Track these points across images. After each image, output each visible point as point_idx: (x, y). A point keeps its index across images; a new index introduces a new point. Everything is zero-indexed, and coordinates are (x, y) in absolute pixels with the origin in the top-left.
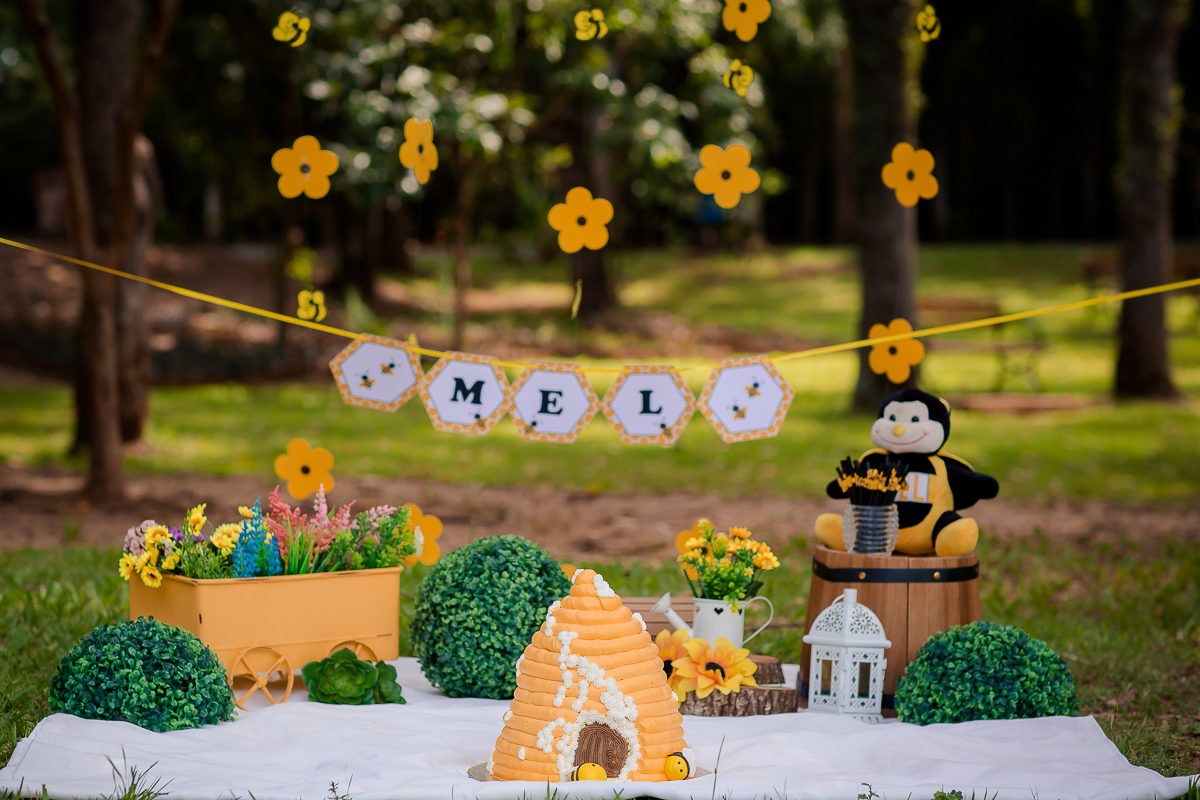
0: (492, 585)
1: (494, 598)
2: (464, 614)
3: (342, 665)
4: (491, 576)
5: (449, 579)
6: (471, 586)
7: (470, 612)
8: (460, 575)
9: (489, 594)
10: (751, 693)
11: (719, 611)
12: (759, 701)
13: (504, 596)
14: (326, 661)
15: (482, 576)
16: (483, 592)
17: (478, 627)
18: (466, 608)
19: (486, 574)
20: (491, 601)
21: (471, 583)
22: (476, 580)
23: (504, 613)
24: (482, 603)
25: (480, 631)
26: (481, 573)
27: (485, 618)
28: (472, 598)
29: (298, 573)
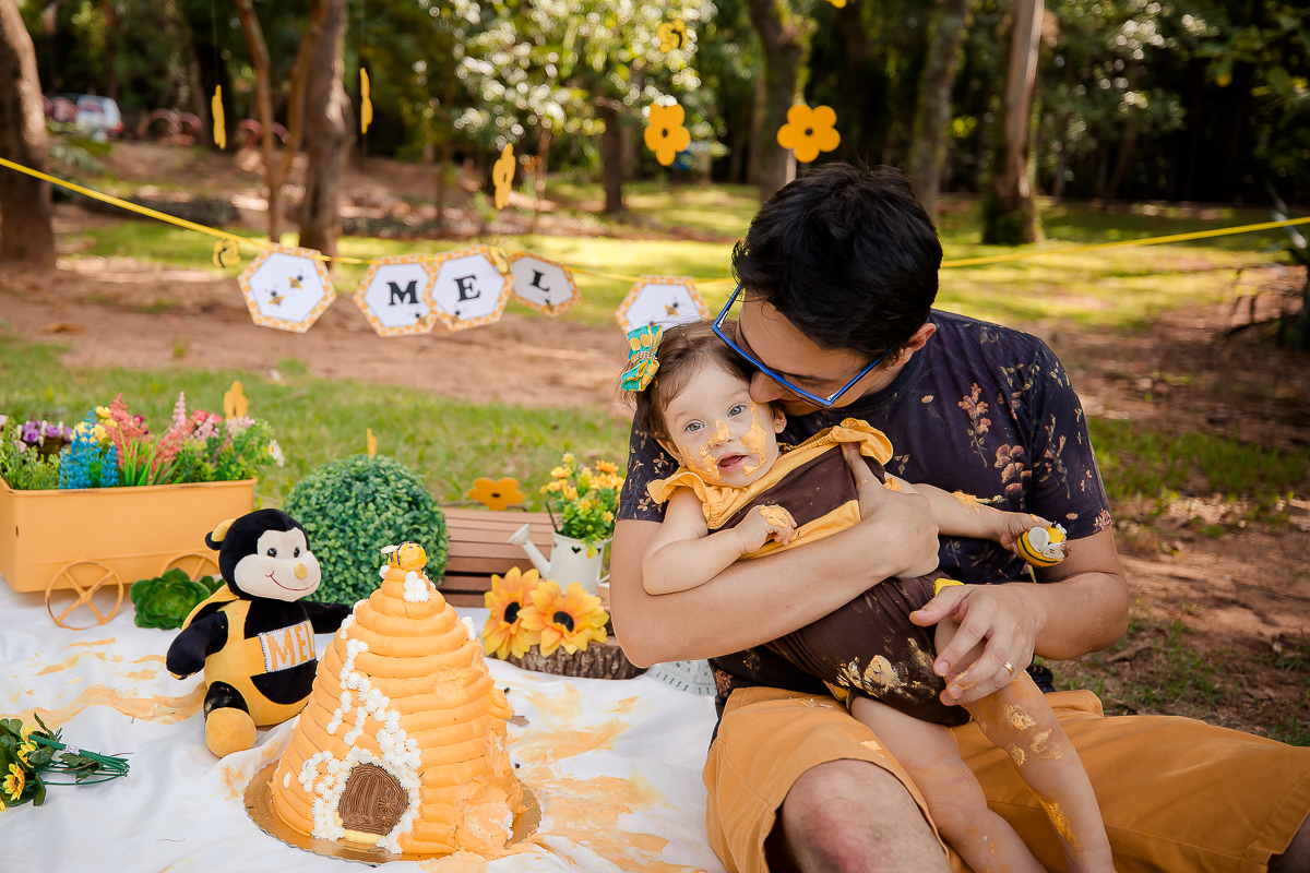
0: (355, 516)
1: (354, 531)
2: (321, 543)
3: (173, 586)
4: (356, 506)
5: (313, 500)
6: (333, 513)
7: (327, 542)
8: (325, 498)
9: (350, 526)
10: (598, 650)
11: (576, 551)
12: (605, 659)
13: (365, 530)
14: (156, 580)
15: (348, 504)
16: (344, 522)
17: (333, 560)
18: (325, 537)
19: (352, 503)
20: (351, 534)
21: (335, 510)
22: (340, 507)
23: (363, 548)
24: (341, 535)
25: (335, 564)
26: (347, 500)
27: (342, 552)
28: (331, 528)
29: (136, 484)
